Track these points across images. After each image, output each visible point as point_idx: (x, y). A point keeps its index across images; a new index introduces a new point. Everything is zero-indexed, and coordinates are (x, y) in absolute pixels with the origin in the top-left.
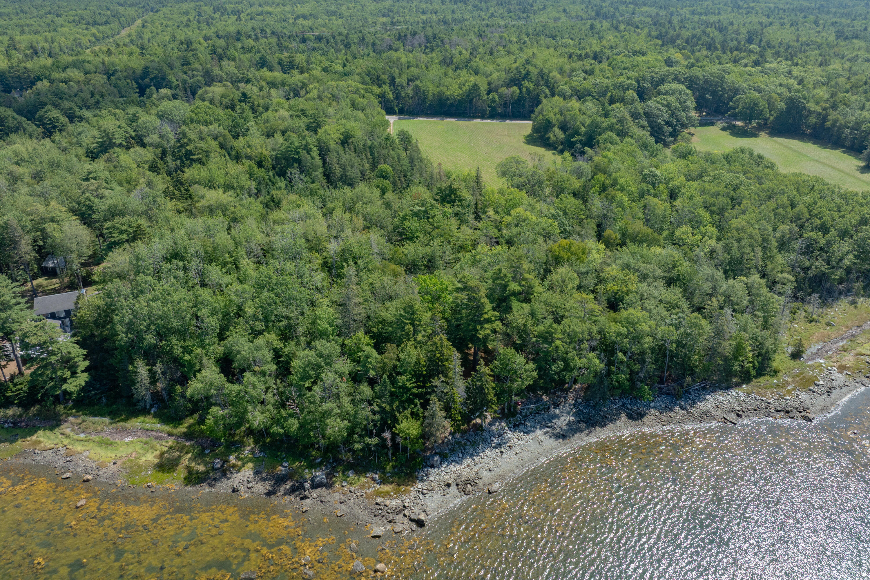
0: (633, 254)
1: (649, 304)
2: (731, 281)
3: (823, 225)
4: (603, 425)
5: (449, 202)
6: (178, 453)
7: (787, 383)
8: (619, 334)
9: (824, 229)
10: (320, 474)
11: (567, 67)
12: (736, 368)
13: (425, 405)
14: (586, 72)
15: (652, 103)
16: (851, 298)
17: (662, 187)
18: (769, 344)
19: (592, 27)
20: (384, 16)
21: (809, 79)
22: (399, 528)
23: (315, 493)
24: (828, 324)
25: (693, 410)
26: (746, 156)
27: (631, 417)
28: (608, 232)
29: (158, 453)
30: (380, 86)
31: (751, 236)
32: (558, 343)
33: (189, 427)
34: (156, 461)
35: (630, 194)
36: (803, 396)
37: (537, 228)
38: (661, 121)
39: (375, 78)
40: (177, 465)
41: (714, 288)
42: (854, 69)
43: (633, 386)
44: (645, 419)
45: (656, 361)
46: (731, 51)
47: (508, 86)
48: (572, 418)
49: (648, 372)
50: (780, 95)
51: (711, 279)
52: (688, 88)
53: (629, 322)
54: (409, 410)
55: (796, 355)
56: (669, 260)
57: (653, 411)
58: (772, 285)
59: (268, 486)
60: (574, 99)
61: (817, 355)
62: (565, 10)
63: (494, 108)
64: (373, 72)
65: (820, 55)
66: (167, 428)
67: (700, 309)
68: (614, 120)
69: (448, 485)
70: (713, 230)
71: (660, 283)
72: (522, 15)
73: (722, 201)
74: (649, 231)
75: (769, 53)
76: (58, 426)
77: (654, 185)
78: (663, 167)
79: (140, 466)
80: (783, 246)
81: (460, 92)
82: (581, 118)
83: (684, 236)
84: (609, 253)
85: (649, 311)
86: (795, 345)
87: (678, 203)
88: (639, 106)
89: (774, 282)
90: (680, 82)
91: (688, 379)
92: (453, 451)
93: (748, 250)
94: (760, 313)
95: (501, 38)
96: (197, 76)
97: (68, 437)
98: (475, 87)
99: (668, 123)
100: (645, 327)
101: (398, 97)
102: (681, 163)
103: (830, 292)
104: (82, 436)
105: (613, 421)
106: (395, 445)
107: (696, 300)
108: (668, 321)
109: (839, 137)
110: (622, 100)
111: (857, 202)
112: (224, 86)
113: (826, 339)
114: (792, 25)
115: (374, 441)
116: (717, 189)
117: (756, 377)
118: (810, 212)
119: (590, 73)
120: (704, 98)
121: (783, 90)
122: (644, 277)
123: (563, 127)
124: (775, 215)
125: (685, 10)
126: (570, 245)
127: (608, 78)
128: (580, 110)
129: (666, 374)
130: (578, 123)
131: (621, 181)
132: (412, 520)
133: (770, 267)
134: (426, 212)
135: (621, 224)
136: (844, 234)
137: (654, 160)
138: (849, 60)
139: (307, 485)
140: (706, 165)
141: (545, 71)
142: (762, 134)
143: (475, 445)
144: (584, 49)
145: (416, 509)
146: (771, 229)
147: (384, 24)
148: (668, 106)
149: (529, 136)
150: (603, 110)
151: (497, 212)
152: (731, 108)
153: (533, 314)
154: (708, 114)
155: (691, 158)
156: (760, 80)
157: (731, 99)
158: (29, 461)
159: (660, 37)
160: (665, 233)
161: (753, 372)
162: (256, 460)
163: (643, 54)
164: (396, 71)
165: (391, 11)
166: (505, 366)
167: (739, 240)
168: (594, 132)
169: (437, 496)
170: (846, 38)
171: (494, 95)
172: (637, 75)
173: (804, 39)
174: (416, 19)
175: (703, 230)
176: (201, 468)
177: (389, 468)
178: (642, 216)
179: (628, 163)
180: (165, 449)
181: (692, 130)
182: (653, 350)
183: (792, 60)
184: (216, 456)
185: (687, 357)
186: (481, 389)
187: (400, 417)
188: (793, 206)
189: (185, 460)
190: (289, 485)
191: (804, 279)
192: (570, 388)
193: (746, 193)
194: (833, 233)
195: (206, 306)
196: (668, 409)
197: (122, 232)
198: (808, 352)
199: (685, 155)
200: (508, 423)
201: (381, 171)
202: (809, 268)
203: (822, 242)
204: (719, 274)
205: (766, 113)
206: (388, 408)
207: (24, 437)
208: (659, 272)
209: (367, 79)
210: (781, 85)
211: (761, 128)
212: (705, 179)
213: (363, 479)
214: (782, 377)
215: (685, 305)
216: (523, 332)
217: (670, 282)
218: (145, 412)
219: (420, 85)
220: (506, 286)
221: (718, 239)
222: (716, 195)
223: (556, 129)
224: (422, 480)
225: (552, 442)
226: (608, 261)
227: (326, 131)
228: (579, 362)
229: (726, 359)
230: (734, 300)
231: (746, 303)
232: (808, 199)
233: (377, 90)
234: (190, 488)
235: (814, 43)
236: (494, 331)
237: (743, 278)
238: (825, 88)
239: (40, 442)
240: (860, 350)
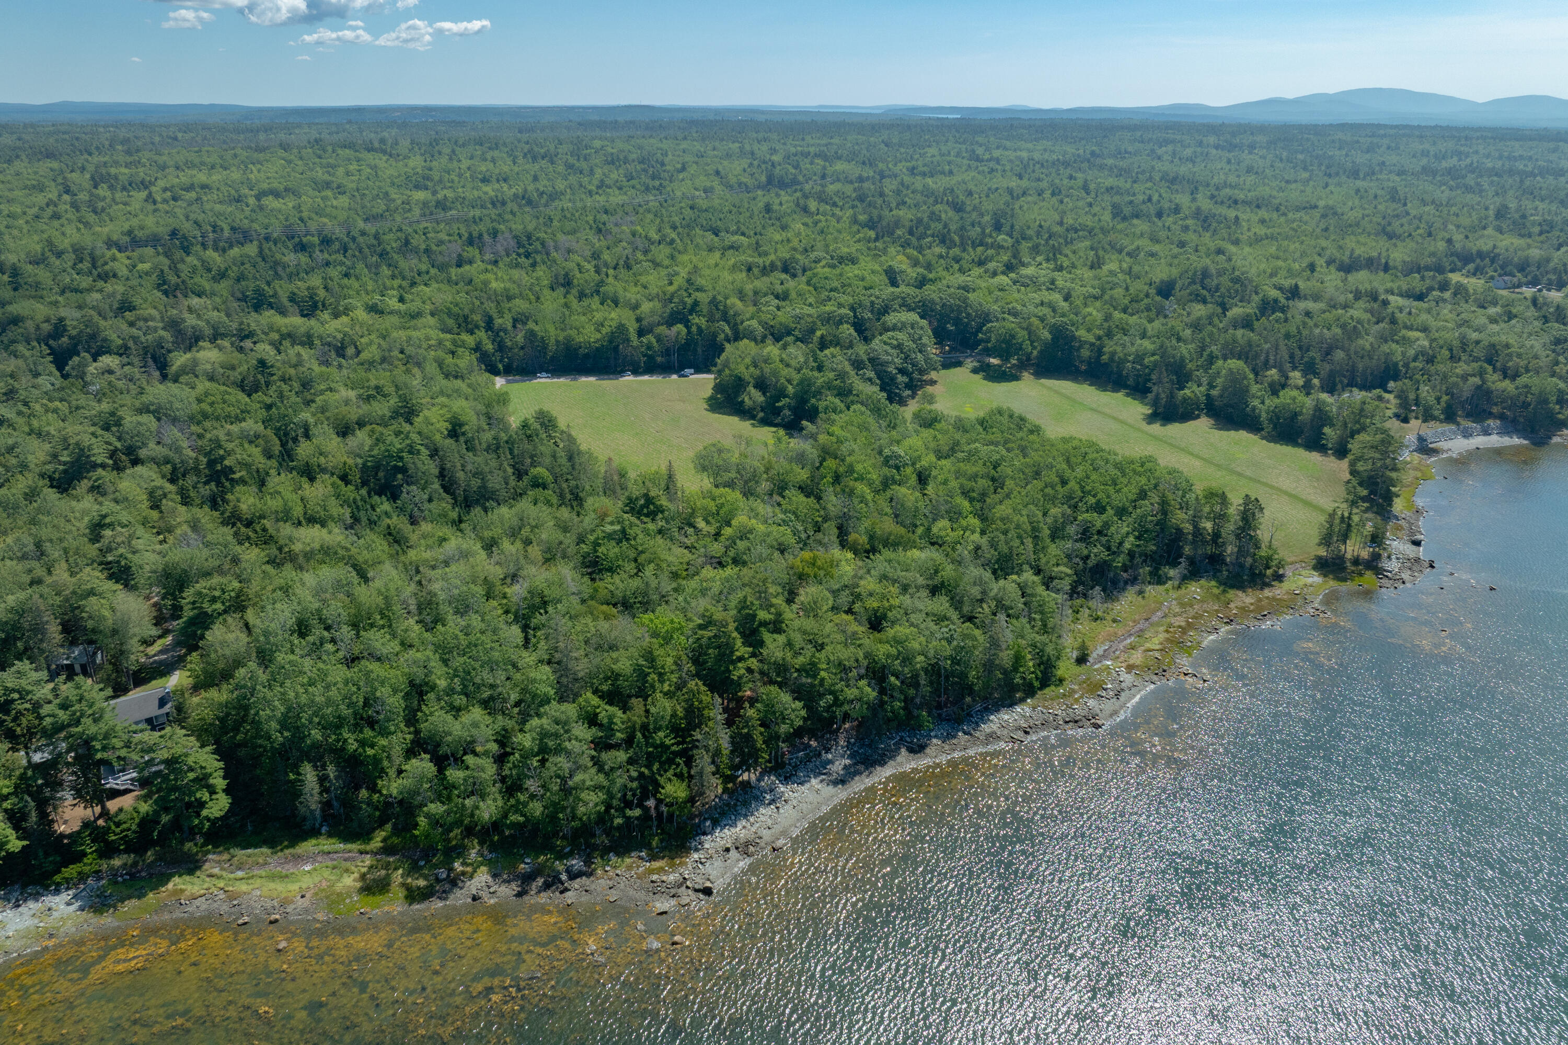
0: (890, 561)
1: (914, 618)
2: (1002, 582)
3: (1098, 502)
4: (882, 763)
5: (647, 515)
6: (383, 872)
7: (1074, 691)
8: (888, 656)
9: (1100, 508)
10: (576, 863)
11: (749, 288)
12: (1017, 680)
13: (689, 762)
14: (777, 297)
15: (876, 343)
16: (1137, 588)
17: (909, 470)
18: (1050, 650)
19: (768, 209)
20: (417, 187)
21: (1079, 291)
22: (685, 900)
23: (576, 884)
24: (1114, 621)
25: (978, 734)
26: (1005, 420)
27: (911, 750)
28: (852, 537)
29: (356, 875)
30: (472, 333)
31: (1018, 526)
32: (823, 674)
33: (384, 840)
34: (359, 885)
35: (870, 484)
36: (1091, 703)
37: (769, 540)
38: (892, 369)
39: (461, 320)
40: (389, 884)
41: (984, 592)
42: (1136, 268)
43: (909, 715)
44: (928, 751)
45: (931, 683)
46: (974, 247)
47: (670, 323)
48: (848, 762)
49: (923, 697)
50: (1042, 319)
51: (978, 582)
52: (922, 317)
53: (897, 641)
54: (671, 772)
55: (1082, 660)
56: (930, 563)
57: (935, 741)
58: (1048, 582)
59: (515, 887)
60: (769, 340)
61: (1104, 656)
62: (717, 173)
63: (651, 358)
64: (456, 310)
65: (1092, 249)
66: (354, 846)
67: (970, 619)
68: (831, 375)
69: (728, 850)
70: (975, 522)
71: (924, 593)
72: (651, 183)
73: (983, 483)
74: (902, 531)
75: (1025, 246)
76: (199, 868)
77: (897, 468)
78: (907, 442)
79: (339, 894)
80: (1056, 534)
81: (599, 336)
82: (785, 372)
83: (943, 533)
84: (860, 563)
85: (917, 626)
86: (1079, 649)
87: (930, 489)
88: (861, 350)
89: (1052, 578)
90: (910, 309)
91: (968, 699)
92: (723, 814)
93: (1016, 543)
94: (1037, 617)
95: (634, 234)
96: (155, 330)
97: (219, 877)
98: (621, 328)
99: (902, 371)
100: (915, 645)
101: (501, 347)
102: (927, 433)
103: (1115, 582)
104: (240, 874)
105: (893, 757)
106: (660, 815)
107: (966, 609)
108: (938, 636)
109: (1120, 375)
110: (837, 343)
111: (1134, 471)
112: (220, 349)
113: (1113, 638)
114: (1053, 194)
115: (637, 812)
116: (975, 469)
117: (1041, 689)
118: (1082, 488)
119: (783, 297)
120: (944, 329)
121: (1046, 311)
122: (905, 588)
123: (761, 385)
124: (1044, 496)
125: (900, 166)
126: (815, 558)
127: (810, 305)
128: (781, 361)
129: (943, 699)
130: (783, 380)
131: (859, 467)
132: (696, 891)
133: (1043, 560)
134: (623, 531)
135: (866, 524)
136: (1121, 512)
137: (894, 433)
138: (1129, 254)
139: (564, 877)
140: (958, 436)
141: (720, 298)
142: (1025, 374)
143: (746, 804)
144: (766, 254)
145: (699, 879)
146: (1040, 514)
147: (425, 204)
148: (899, 347)
149: (711, 399)
150: (815, 361)
151: (708, 522)
152: (982, 341)
153: (789, 644)
154: (952, 349)
155: (938, 426)
156: (1015, 296)
157: (979, 329)
158: (177, 914)
159: (871, 224)
160: (920, 530)
161: (1036, 684)
162: (489, 863)
163: (853, 261)
164: (490, 307)
165: (428, 178)
166: (770, 707)
167: (1005, 533)
168: (806, 392)
169: (718, 863)
170: (1124, 219)
171: (651, 338)
172: (851, 300)
173: (1071, 221)
174: (476, 193)
175: (964, 523)
176: (422, 883)
177: (655, 843)
178: (888, 510)
179: (862, 440)
180: (364, 870)
181: (933, 375)
182: (926, 671)
183: (1055, 260)
184: (436, 866)
185: (963, 676)
186: (748, 737)
187: (662, 780)
188: (1064, 482)
189: (398, 876)
190: (540, 881)
191: (1084, 570)
192: (839, 728)
193: (1009, 471)
194: (1110, 512)
195: (382, 684)
196: (950, 736)
197: (214, 600)
198: (1094, 655)
199: (928, 422)
200: (778, 776)
201: (535, 477)
202: (1088, 557)
203: (1098, 524)
204: (988, 575)
205: (1027, 346)
206: (646, 772)
207: (155, 888)
208: (921, 581)
209: (450, 322)
210: (1042, 304)
211: (1023, 365)
212: (960, 455)
213: (628, 861)
214: (1068, 686)
215: (954, 615)
216: (782, 668)
217: (934, 591)
218: (314, 833)
219: (536, 328)
220: (755, 616)
221: (983, 533)
222: (974, 478)
223: (751, 389)
224: (697, 850)
225: (831, 790)
226: (861, 572)
227: (426, 418)
228: (851, 693)
229: (1005, 672)
230: (1007, 603)
231: (1021, 606)
232: (1079, 472)
233: (469, 340)
234: (416, 907)
235: (1084, 228)
236: (750, 670)
237: (1014, 577)
238: (1098, 304)
239: (182, 891)
240: (1148, 645)
